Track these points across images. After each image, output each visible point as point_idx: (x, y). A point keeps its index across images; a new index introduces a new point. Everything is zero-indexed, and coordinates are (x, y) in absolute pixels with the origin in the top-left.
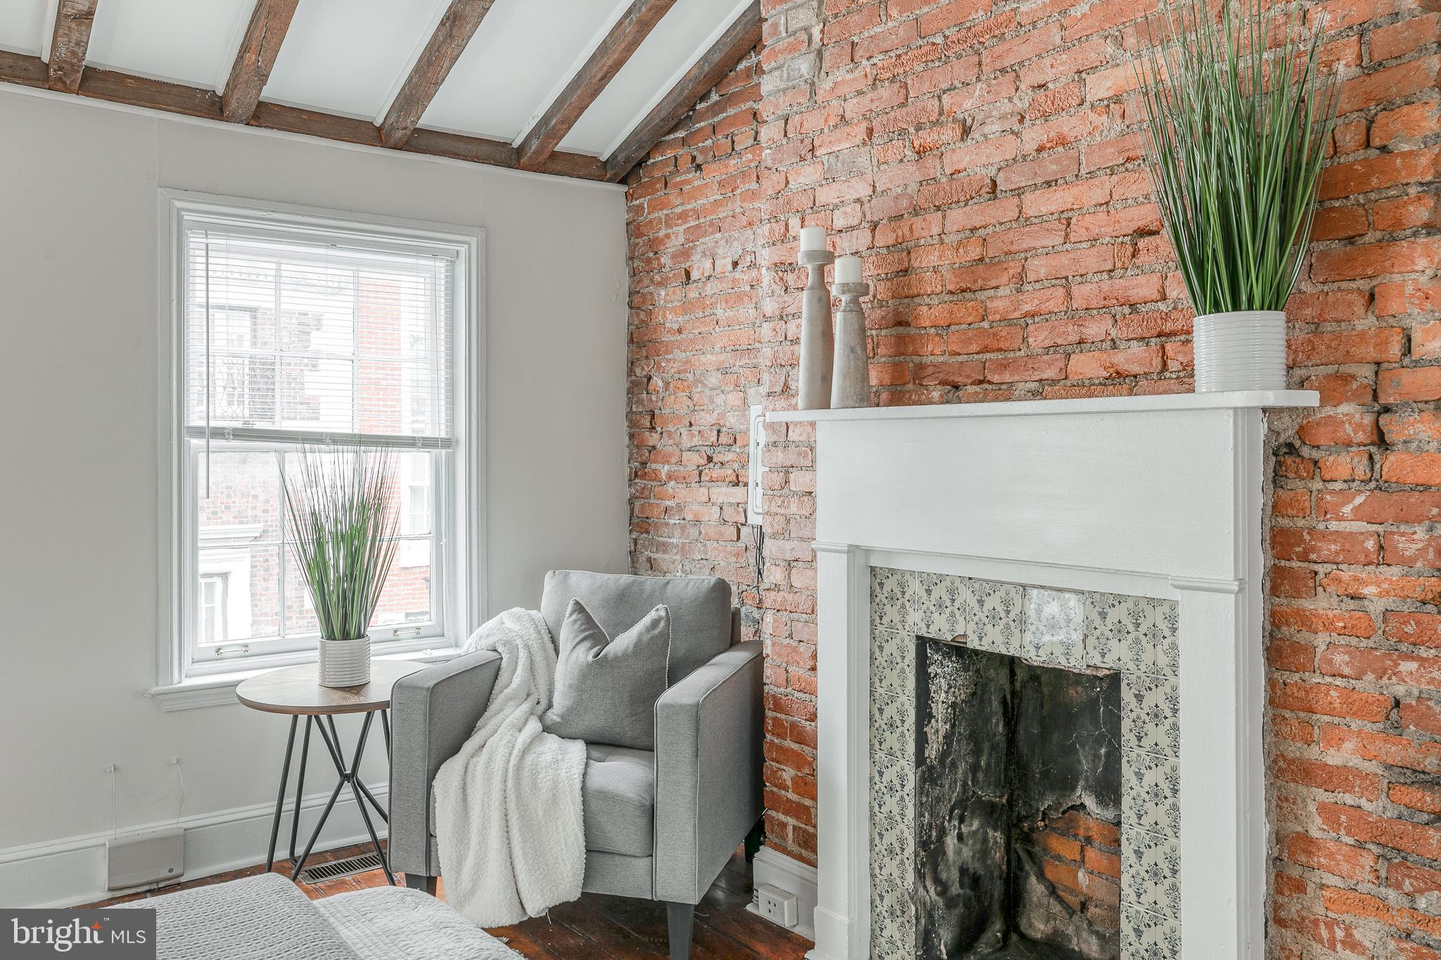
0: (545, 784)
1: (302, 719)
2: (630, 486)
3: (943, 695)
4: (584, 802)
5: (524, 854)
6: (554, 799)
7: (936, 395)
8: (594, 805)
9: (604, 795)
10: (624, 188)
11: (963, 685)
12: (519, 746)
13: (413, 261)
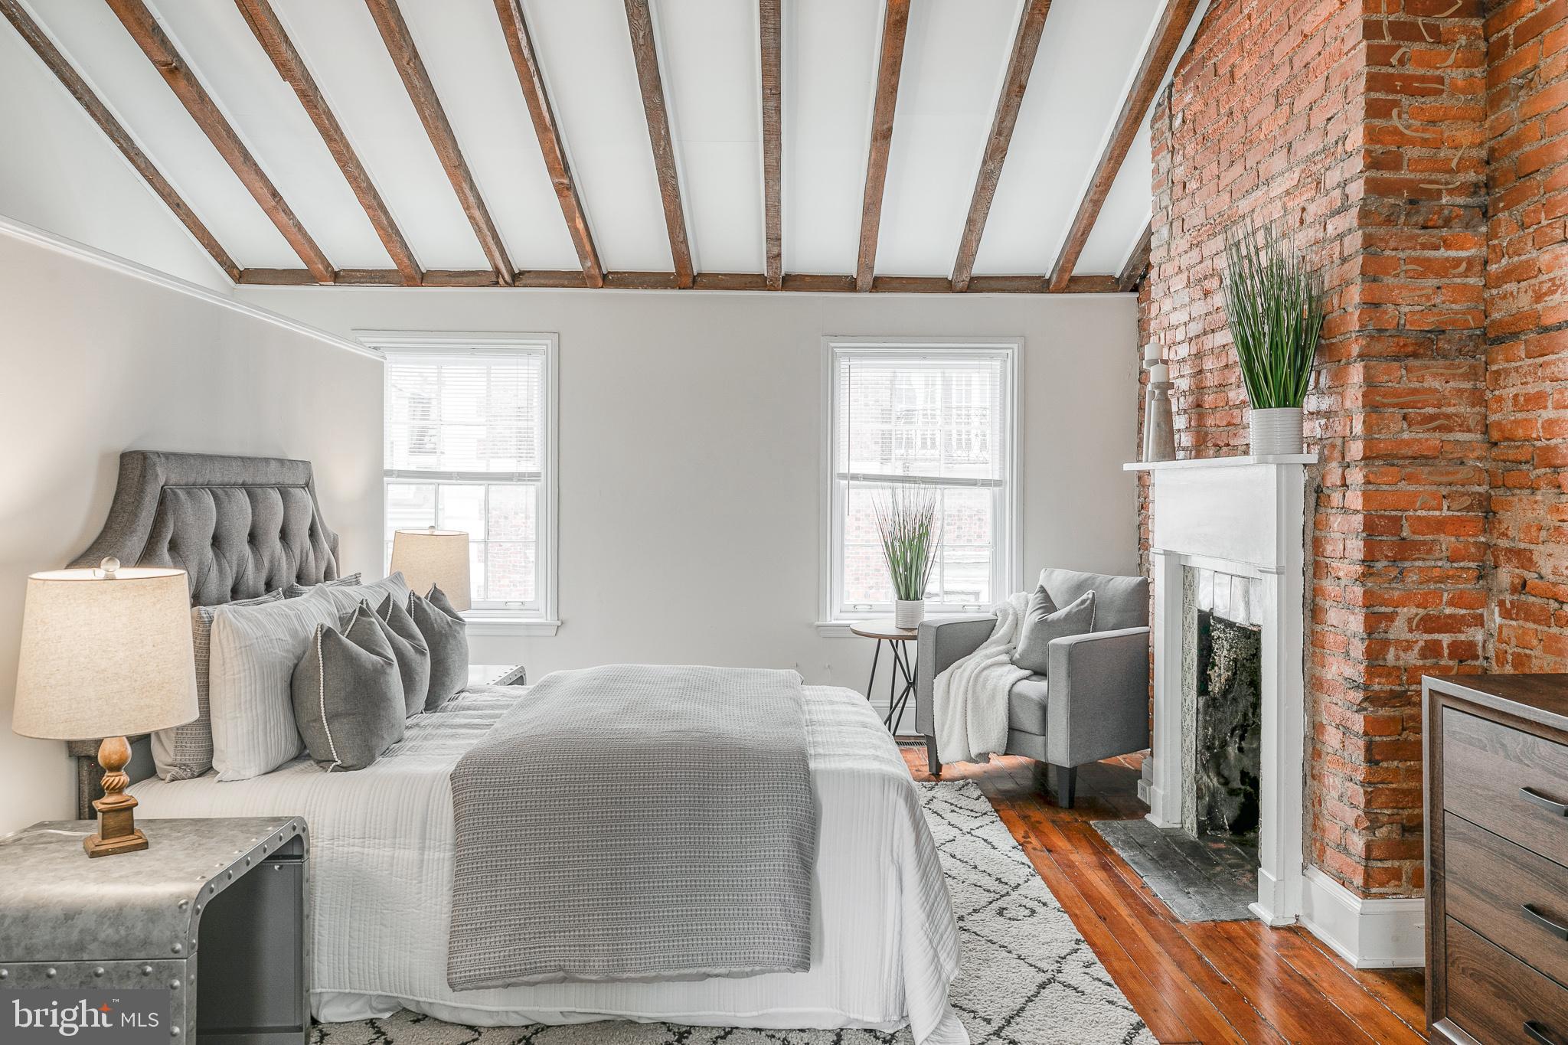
0: (990, 686)
1: (885, 643)
2: (1139, 515)
3: (1225, 652)
4: (1009, 699)
5: (973, 723)
6: (993, 697)
7: (1211, 452)
8: (1015, 702)
9: (1021, 696)
10: (1136, 295)
11: (1245, 648)
12: (983, 665)
13: (976, 362)
